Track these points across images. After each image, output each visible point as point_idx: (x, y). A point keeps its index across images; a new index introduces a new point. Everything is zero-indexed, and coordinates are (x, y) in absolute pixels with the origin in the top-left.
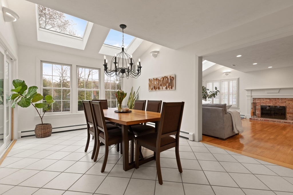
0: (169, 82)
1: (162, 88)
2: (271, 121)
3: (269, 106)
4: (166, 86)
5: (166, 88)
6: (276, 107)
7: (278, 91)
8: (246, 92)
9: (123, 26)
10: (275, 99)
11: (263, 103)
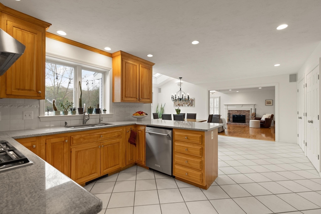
0: (190, 102)
1: (185, 105)
2: (238, 124)
3: (237, 115)
4: (187, 105)
5: (188, 106)
6: (240, 115)
7: (241, 106)
8: (225, 106)
9: (181, 78)
10: (240, 110)
11: (234, 113)
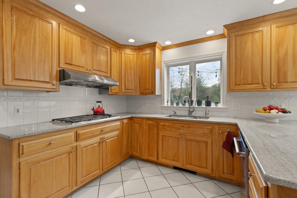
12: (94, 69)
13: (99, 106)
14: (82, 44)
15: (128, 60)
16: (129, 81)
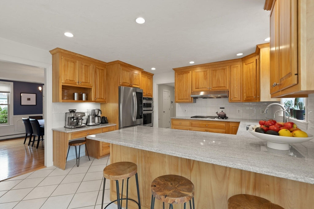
12: (214, 87)
13: (222, 111)
14: (205, 75)
15: (249, 69)
16: (249, 89)
